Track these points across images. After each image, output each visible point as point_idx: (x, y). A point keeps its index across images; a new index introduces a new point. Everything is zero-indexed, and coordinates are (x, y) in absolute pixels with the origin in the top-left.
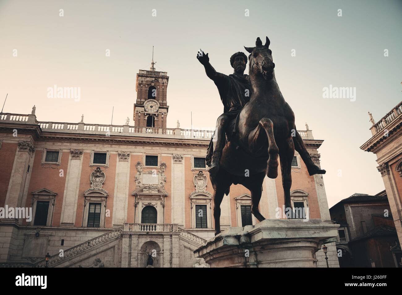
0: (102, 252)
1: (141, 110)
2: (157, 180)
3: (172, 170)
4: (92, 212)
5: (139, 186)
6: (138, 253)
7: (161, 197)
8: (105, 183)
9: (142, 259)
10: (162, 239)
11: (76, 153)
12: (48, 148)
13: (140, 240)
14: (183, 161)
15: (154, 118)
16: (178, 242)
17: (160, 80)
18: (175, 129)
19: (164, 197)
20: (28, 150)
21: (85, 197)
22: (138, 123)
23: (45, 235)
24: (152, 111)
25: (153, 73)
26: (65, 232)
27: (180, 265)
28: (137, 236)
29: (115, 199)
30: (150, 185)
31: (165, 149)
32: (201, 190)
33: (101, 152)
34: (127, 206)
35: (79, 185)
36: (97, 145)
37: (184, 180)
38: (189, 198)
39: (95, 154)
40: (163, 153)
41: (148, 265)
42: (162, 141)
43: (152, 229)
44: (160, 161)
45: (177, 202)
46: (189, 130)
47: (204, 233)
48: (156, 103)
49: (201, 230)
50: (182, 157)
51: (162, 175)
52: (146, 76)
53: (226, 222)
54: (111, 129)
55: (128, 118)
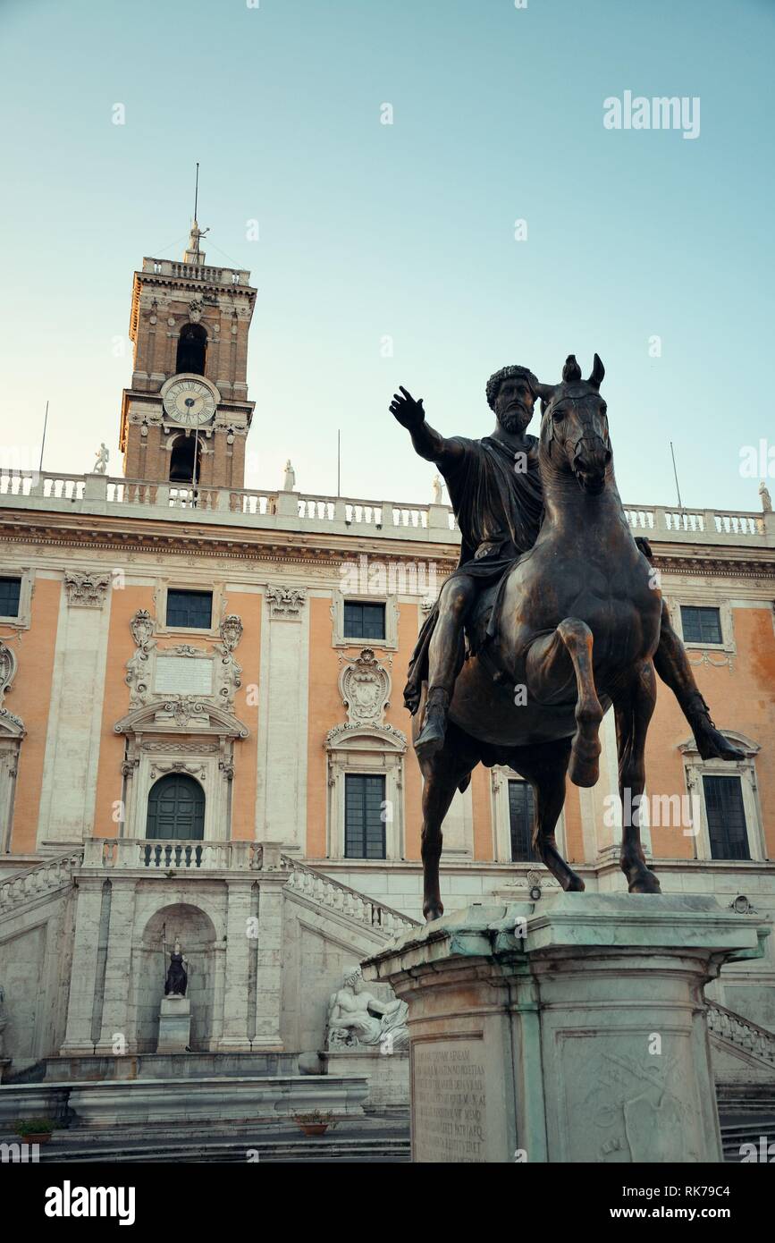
1: (152, 415)
2: (210, 679)
3: (264, 644)
5: (143, 702)
6: (132, 949)
7: (222, 743)
8: (14, 688)
9: (145, 969)
10: (221, 898)
13: (142, 899)
14: (305, 613)
15: (200, 447)
16: (278, 910)
17: (223, 300)
18: (278, 493)
19: (233, 742)
22: (137, 463)
24: (191, 420)
25: (197, 271)
27: (283, 992)
28: (133, 886)
29: (49, 748)
30: (184, 697)
31: (242, 568)
32: (366, 720)
34: (94, 773)
37: (307, 683)
38: (324, 747)
40: (231, 581)
41: (167, 993)
42: (230, 536)
43: (188, 862)
44: (221, 613)
45: (278, 761)
46: (330, 498)
47: (370, 876)
48: (208, 388)
49: (364, 865)
50: (299, 599)
51: (227, 660)
52: (170, 283)
53: (453, 838)
54: (37, 487)
55: (103, 445)
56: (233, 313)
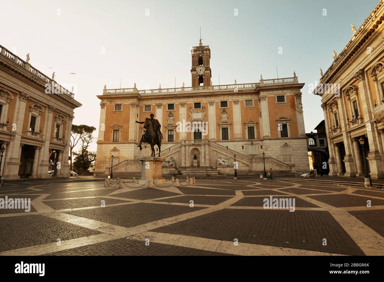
0: (174, 153)
1: (195, 73)
2: (201, 116)
3: (209, 110)
4: (169, 134)
6: (189, 154)
8: (174, 120)
9: (191, 156)
10: (200, 147)
11: (159, 105)
12: (145, 104)
13: (190, 148)
14: (215, 104)
15: (203, 77)
16: (209, 148)
17: (205, 52)
20: (135, 107)
21: (166, 127)
24: (201, 73)
25: (200, 47)
27: (209, 159)
28: (188, 146)
30: (197, 119)
31: (204, 99)
32: (225, 120)
33: (171, 104)
35: (162, 122)
36: (169, 100)
37: (215, 115)
38: (218, 124)
39: (168, 105)
40: (203, 101)
41: (194, 159)
43: (198, 142)
44: (202, 106)
45: (211, 127)
46: (219, 85)
48: (203, 67)
49: (225, 141)
51: (203, 113)
52: (196, 50)
53: (239, 136)
54: (175, 90)
56: (207, 54)
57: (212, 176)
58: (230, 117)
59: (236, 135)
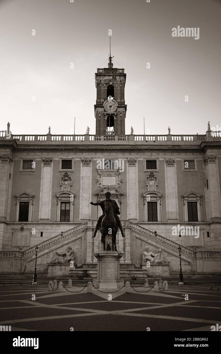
0: (73, 241)
1: (101, 111)
2: (115, 181)
3: (127, 172)
4: (63, 209)
5: (100, 187)
6: (99, 243)
7: (119, 196)
8: (72, 186)
11: (47, 161)
12: (24, 158)
14: (137, 164)
15: (114, 118)
16: (130, 234)
17: (118, 78)
18: (129, 135)
19: (121, 196)
20: (8, 162)
21: (57, 197)
23: (28, 229)
24: (111, 111)
25: (111, 70)
26: (43, 226)
27: (131, 252)
29: (81, 199)
30: (109, 186)
31: (121, 154)
32: (152, 189)
33: (67, 160)
35: (51, 188)
36: (64, 153)
37: (138, 181)
38: (142, 196)
39: (62, 161)
40: (119, 158)
42: (118, 147)
45: (131, 200)
46: (142, 135)
47: (154, 225)
48: (115, 102)
49: (152, 223)
50: (135, 161)
51: (119, 177)
52: (104, 75)
53: (174, 216)
54: (74, 138)
55: (88, 127)
56: (121, 81)
57: (140, 279)
58: (161, 185)
59: (170, 215)
